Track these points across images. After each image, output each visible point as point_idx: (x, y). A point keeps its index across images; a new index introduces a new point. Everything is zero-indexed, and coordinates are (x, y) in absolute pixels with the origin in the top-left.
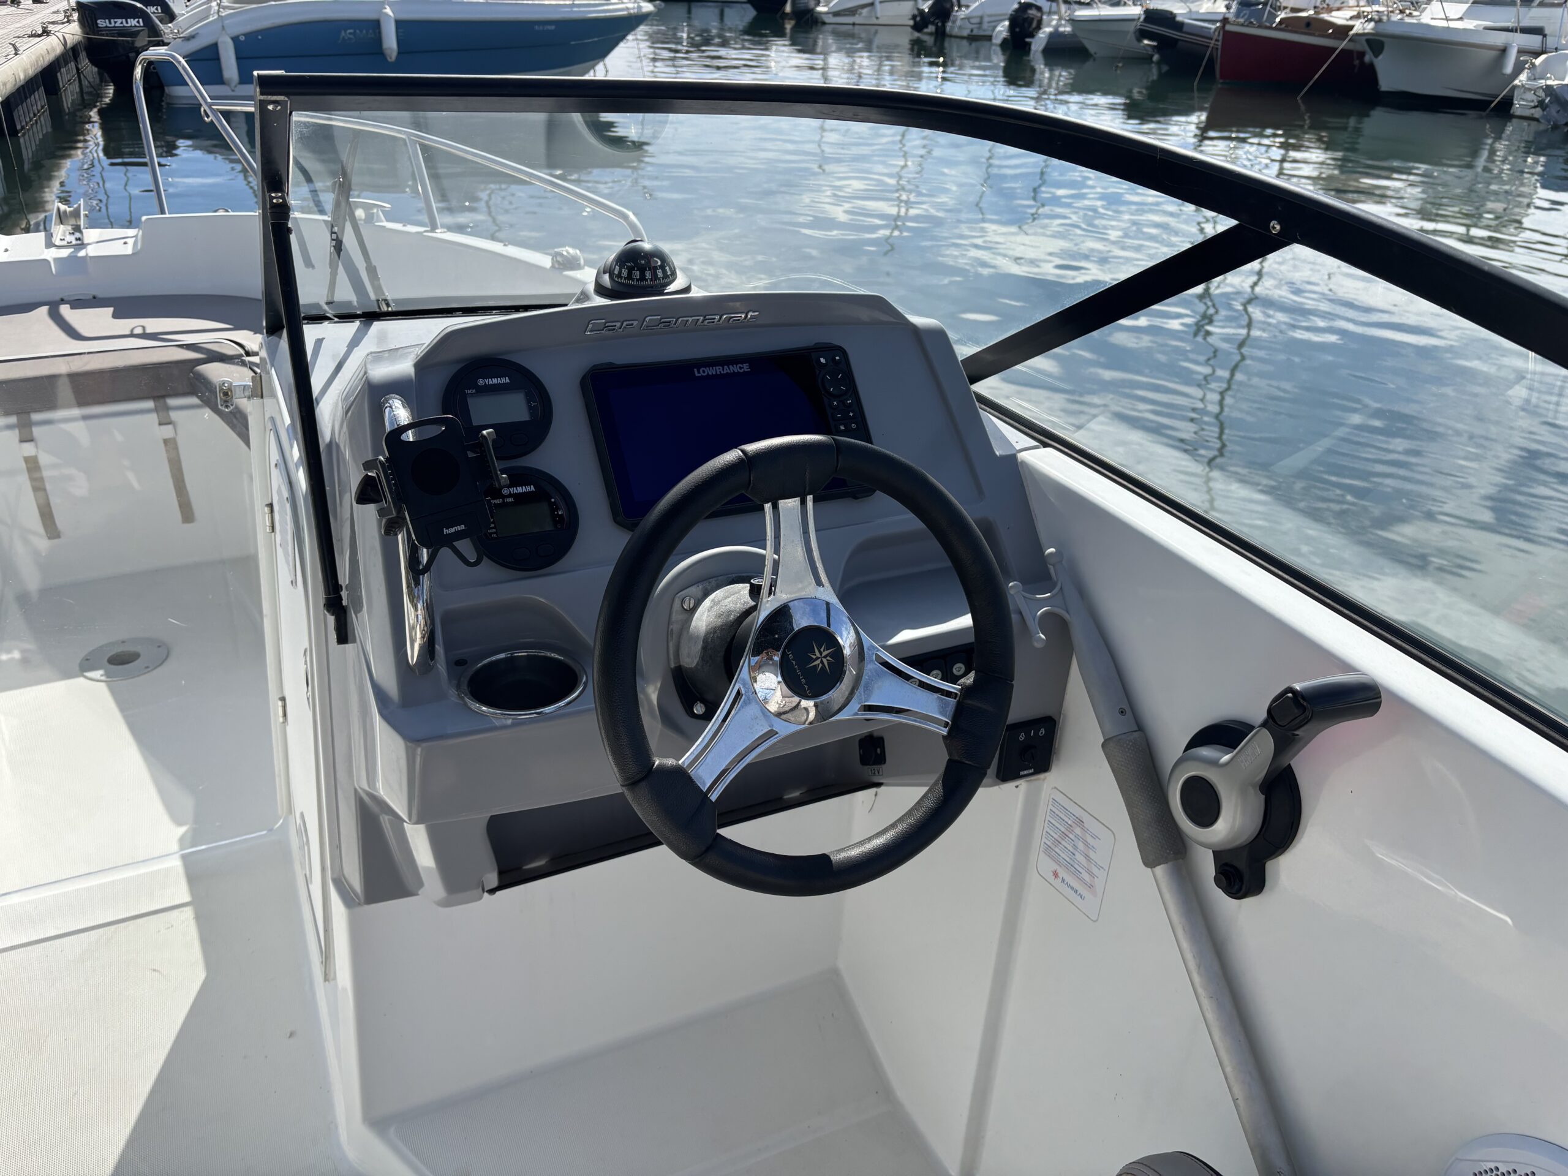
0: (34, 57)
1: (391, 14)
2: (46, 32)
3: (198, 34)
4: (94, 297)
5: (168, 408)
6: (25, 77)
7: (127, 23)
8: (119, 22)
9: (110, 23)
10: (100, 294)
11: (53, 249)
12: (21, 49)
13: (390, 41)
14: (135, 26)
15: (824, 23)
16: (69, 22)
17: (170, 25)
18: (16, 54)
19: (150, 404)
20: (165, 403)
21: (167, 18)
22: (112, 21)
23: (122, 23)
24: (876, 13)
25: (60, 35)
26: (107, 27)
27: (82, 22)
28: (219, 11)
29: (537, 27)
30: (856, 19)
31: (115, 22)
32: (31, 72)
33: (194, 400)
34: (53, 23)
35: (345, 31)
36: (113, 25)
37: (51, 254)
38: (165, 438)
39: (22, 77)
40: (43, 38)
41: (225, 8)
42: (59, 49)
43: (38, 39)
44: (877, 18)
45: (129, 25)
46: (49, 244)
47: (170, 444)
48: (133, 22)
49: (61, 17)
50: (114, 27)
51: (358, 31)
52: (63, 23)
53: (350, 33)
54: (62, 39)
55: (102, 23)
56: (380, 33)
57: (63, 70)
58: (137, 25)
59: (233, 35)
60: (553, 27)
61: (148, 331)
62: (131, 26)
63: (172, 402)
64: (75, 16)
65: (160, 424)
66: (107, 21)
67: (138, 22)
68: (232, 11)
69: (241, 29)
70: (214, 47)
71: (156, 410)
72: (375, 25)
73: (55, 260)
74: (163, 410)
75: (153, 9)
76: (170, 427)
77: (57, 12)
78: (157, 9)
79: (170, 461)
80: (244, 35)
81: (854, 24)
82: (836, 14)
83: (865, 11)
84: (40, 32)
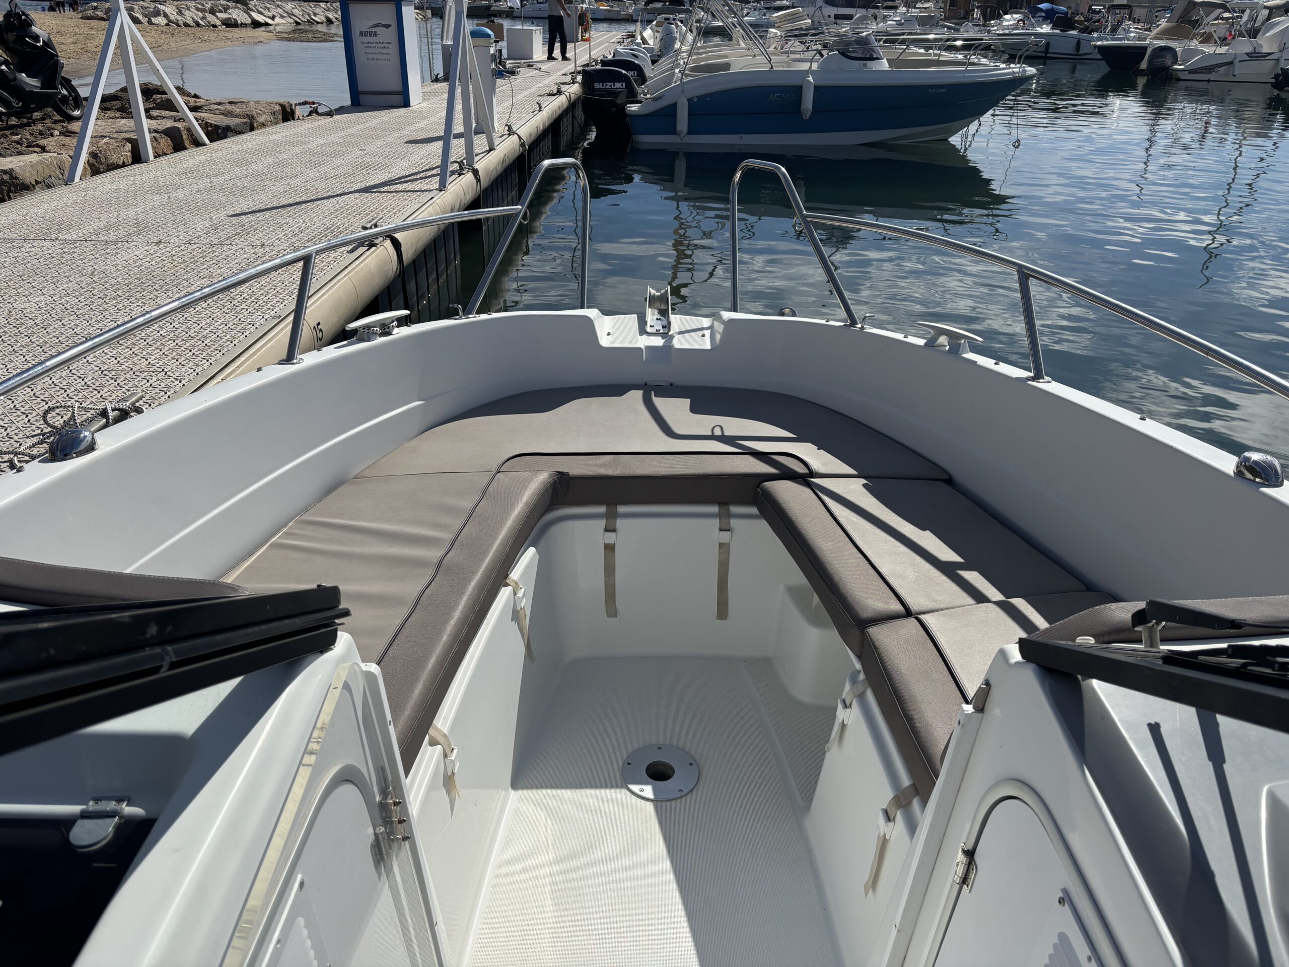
0: (550, 112)
1: (812, 81)
2: (559, 92)
3: (664, 95)
4: (671, 385)
5: (730, 515)
6: (543, 127)
7: (614, 86)
8: (609, 85)
9: (603, 86)
10: (677, 381)
11: (645, 336)
12: (543, 106)
13: (808, 103)
14: (620, 88)
15: (1179, 80)
16: (573, 83)
17: (643, 86)
18: (540, 111)
19: (715, 509)
20: (728, 510)
21: (640, 81)
22: (604, 84)
23: (611, 86)
24: (1233, 71)
25: (567, 94)
26: (600, 88)
27: (584, 84)
28: (682, 78)
29: (930, 91)
30: (1212, 76)
31: (606, 85)
32: (547, 124)
33: (754, 510)
34: (563, 84)
35: (773, 95)
36: (604, 87)
37: (643, 342)
38: (722, 541)
39: (541, 128)
40: (557, 96)
41: (687, 75)
42: (566, 104)
43: (553, 98)
44: (1234, 76)
45: (615, 87)
46: (643, 331)
47: (724, 548)
48: (618, 85)
49: (568, 79)
50: (605, 88)
51: (783, 95)
52: (569, 84)
53: (777, 97)
54: (568, 97)
55: (597, 86)
56: (801, 96)
57: (565, 119)
58: (621, 87)
59: (688, 97)
60: (944, 90)
61: (727, 433)
62: (617, 88)
63: (734, 509)
64: (579, 78)
65: (720, 530)
66: (601, 84)
67: (622, 85)
68: (691, 78)
69: (694, 93)
70: (674, 106)
71: (719, 515)
72: (798, 90)
73: (647, 348)
74: (724, 516)
75: (632, 73)
76: (729, 533)
77: (565, 74)
78: (634, 73)
79: (720, 562)
80: (696, 97)
81: (1209, 81)
82: (1192, 72)
83: (1222, 69)
84: (555, 92)
